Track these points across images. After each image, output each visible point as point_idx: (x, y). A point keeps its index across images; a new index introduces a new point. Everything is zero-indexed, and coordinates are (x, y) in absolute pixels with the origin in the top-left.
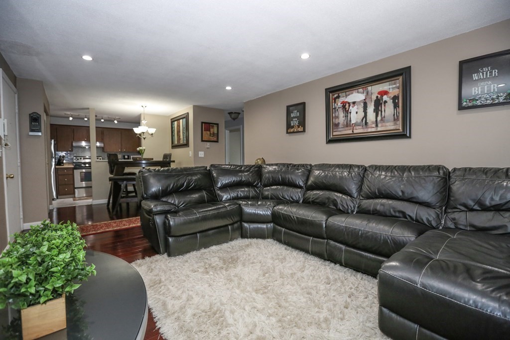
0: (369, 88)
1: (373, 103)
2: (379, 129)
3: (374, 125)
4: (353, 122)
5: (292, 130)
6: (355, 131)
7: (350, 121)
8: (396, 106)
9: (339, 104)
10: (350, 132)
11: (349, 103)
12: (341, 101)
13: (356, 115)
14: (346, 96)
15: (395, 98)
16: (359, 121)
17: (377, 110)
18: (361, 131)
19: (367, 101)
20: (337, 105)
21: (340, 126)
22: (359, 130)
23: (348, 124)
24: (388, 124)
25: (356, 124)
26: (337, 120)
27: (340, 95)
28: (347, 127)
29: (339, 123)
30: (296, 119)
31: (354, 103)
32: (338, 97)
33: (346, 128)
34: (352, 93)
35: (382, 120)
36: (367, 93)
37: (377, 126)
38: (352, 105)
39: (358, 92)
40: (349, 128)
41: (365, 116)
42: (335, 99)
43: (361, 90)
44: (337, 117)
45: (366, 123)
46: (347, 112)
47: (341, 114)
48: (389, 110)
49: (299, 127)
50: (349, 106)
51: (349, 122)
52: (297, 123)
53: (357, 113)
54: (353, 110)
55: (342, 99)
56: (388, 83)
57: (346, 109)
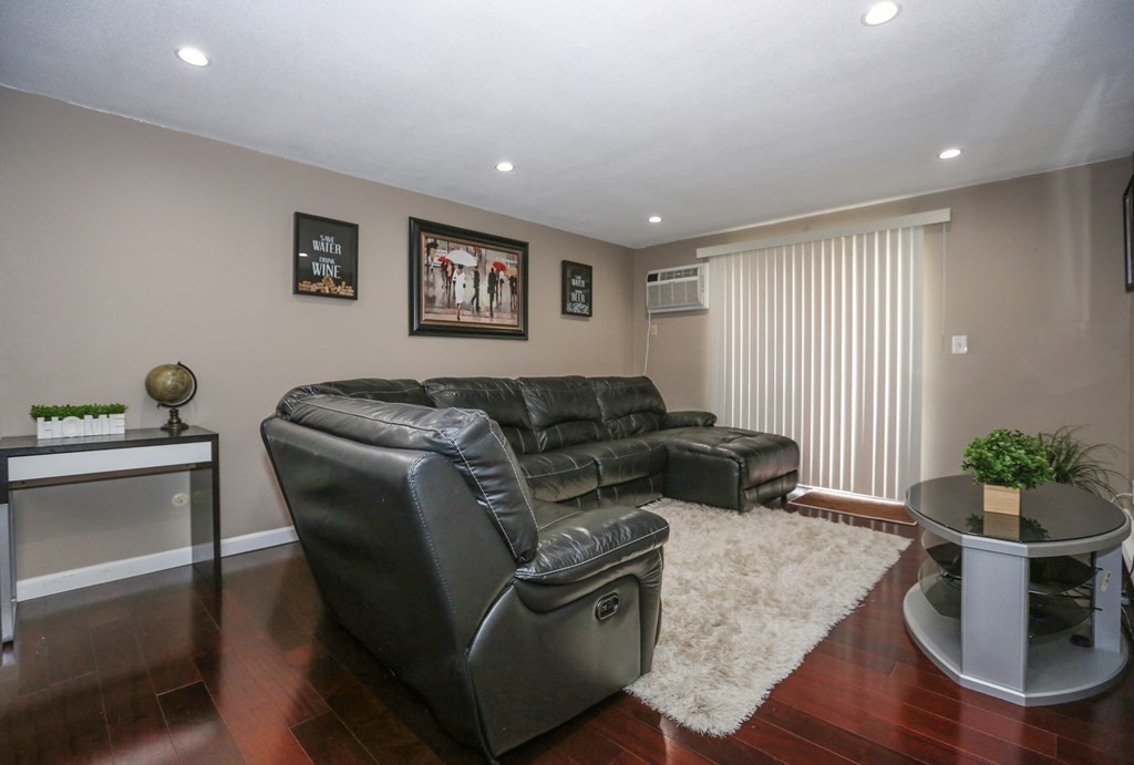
0: (483, 251)
1: (487, 278)
2: (495, 321)
3: (488, 314)
4: (459, 300)
5: (314, 288)
6: (463, 319)
7: (454, 298)
8: (514, 291)
9: (436, 260)
10: (454, 318)
11: (453, 265)
12: (441, 255)
13: (463, 289)
14: (449, 250)
15: (512, 280)
16: (468, 301)
17: (491, 290)
18: (470, 319)
19: (479, 270)
20: (432, 260)
21: (437, 303)
22: (467, 318)
23: (450, 304)
24: (505, 316)
25: (463, 306)
26: (431, 289)
27: (438, 242)
28: (449, 307)
29: (434, 297)
30: (332, 262)
31: (461, 267)
32: (434, 245)
33: (448, 310)
34: (458, 249)
35: (497, 307)
36: (480, 257)
37: (492, 315)
38: (457, 270)
39: (467, 250)
40: (452, 310)
41: (477, 295)
42: (429, 246)
43: (471, 248)
44: (431, 285)
45: (478, 308)
46: (449, 280)
47: (440, 282)
48: (505, 294)
49: (337, 283)
50: (453, 270)
51: (451, 299)
52: (334, 272)
53: (464, 286)
54: (459, 278)
55: (439, 253)
56: (505, 254)
57: (447, 273)
